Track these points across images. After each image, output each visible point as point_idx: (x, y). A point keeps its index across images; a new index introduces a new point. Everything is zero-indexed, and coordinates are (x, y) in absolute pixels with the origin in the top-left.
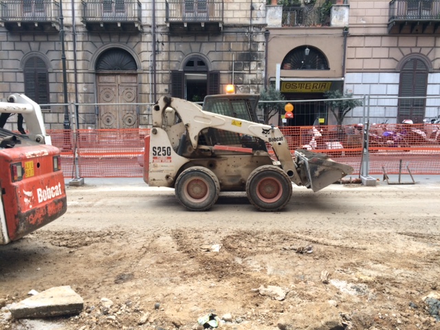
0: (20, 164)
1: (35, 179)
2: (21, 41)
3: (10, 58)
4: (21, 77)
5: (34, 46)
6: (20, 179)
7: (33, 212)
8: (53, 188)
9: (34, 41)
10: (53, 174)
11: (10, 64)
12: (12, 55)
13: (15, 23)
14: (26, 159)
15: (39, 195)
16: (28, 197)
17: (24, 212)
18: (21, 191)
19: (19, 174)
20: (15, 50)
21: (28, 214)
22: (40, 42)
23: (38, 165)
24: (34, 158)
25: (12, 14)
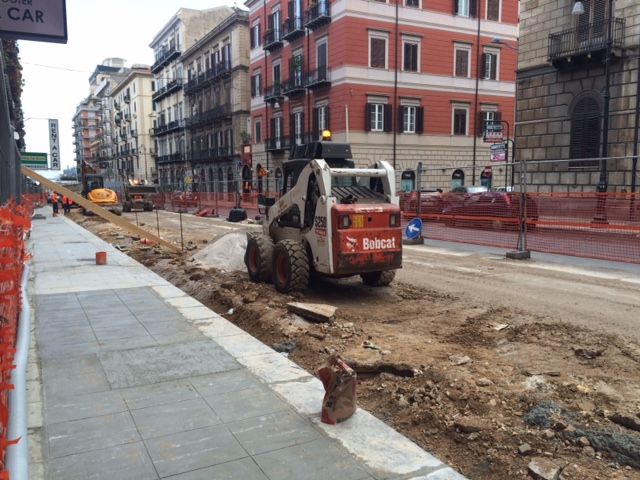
0: (348, 216)
1: (364, 230)
2: (572, 80)
3: (558, 103)
4: (567, 126)
5: (587, 83)
6: (347, 228)
7: (355, 255)
8: (384, 240)
9: (588, 77)
10: (388, 229)
11: (557, 112)
12: (561, 99)
13: (565, 59)
14: (354, 213)
15: (365, 244)
16: (352, 243)
17: (344, 253)
18: (345, 237)
19: (346, 224)
20: (564, 93)
21: (348, 255)
22: (595, 77)
23: (370, 219)
24: (364, 213)
25: (565, 47)
